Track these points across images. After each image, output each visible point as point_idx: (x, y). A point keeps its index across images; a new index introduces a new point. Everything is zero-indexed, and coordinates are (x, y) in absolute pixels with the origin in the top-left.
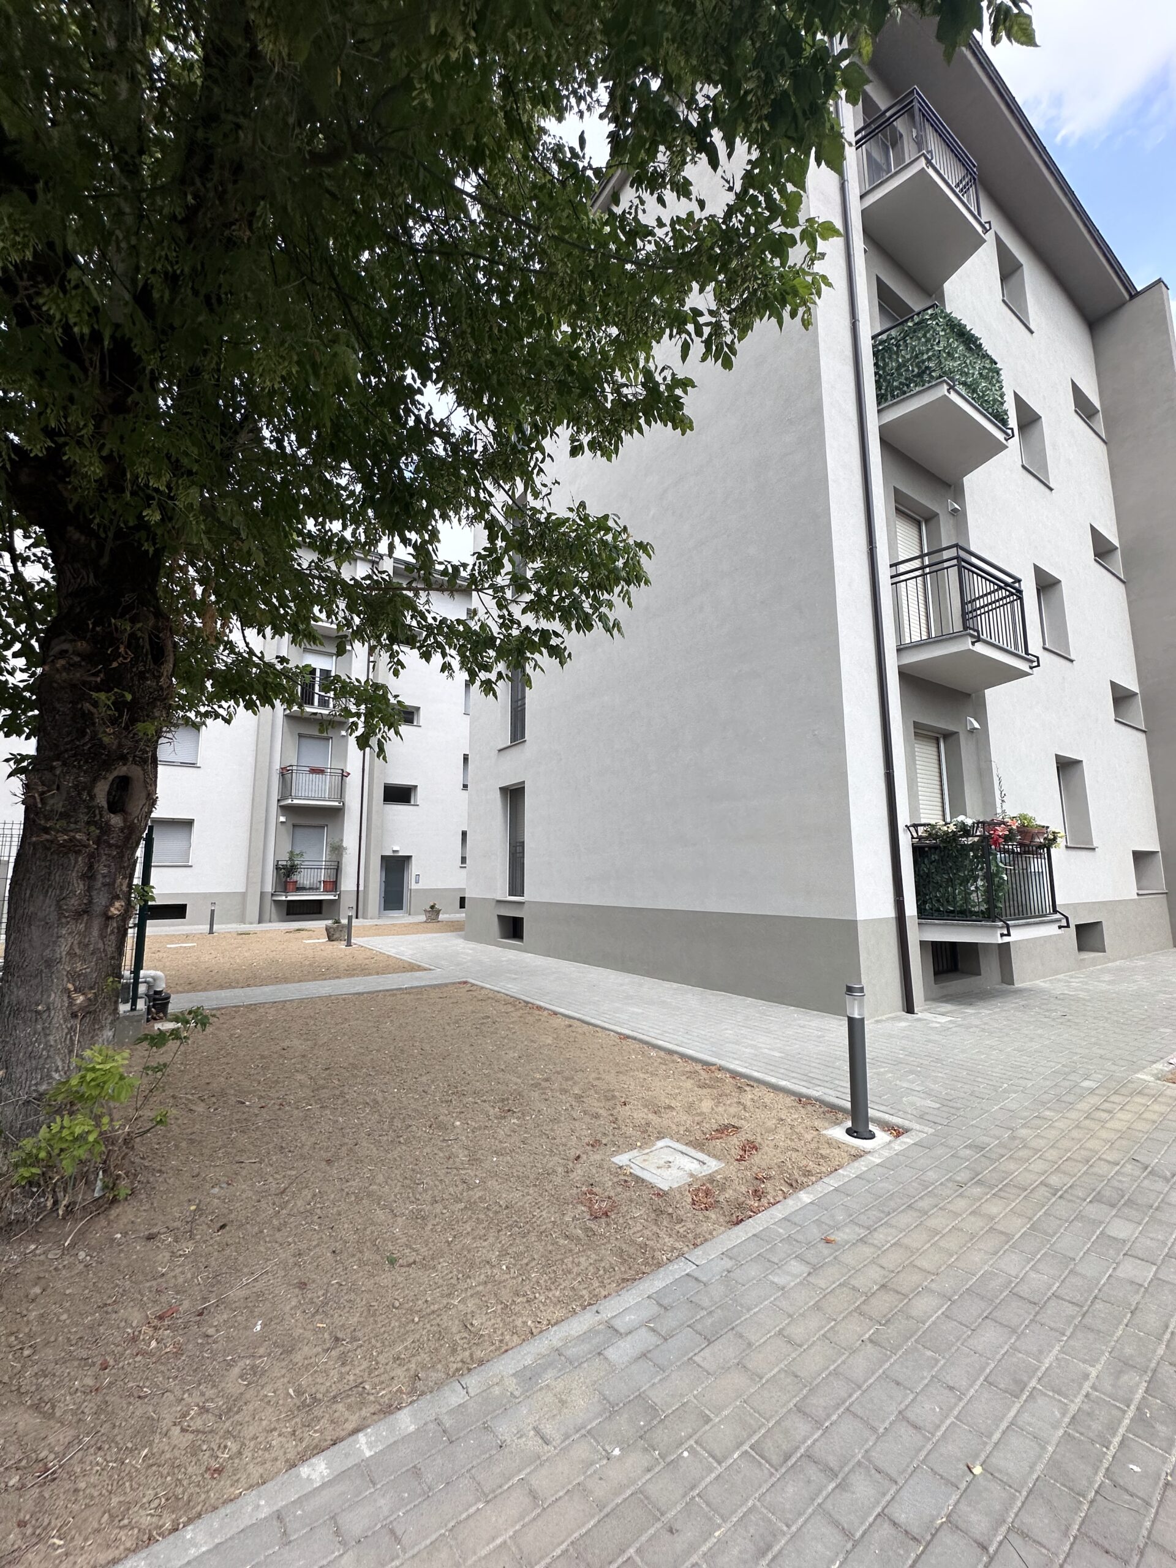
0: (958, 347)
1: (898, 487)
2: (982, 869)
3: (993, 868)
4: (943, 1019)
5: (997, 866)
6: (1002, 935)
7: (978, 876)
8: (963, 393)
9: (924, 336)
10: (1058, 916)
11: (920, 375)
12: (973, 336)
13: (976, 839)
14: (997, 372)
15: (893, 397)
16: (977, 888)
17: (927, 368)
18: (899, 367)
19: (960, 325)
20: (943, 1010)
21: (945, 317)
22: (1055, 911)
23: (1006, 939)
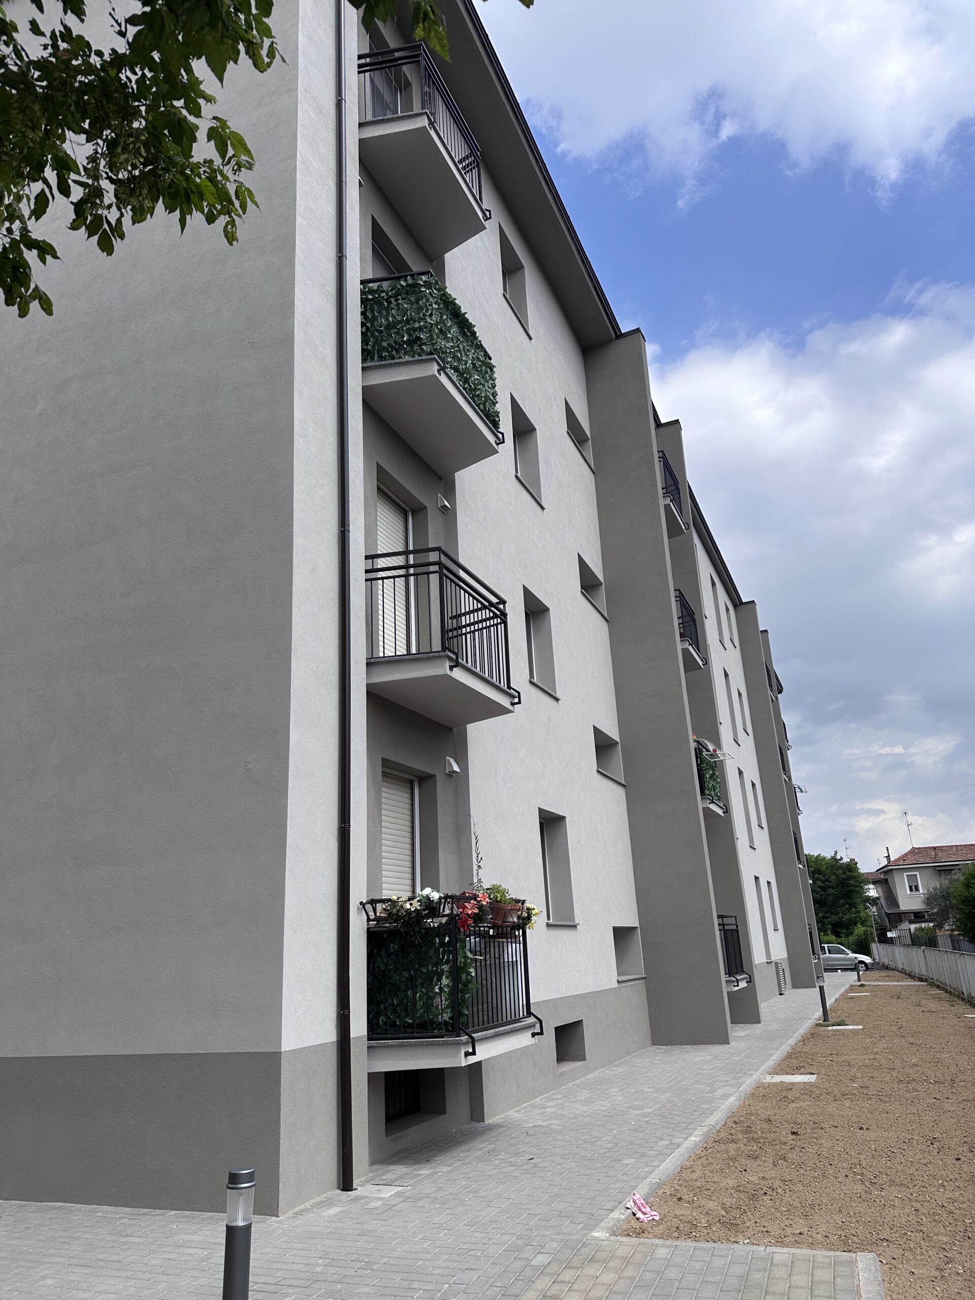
0: (451, 327)
1: (380, 463)
2: (447, 962)
3: (460, 959)
4: (388, 1192)
5: (466, 957)
6: (467, 1054)
7: (442, 972)
8: (455, 378)
9: (417, 302)
10: (532, 1020)
11: (410, 343)
12: (467, 320)
13: (444, 920)
14: (492, 368)
15: (381, 358)
16: (440, 989)
17: (419, 338)
18: (389, 326)
19: (455, 304)
20: (390, 1176)
21: (439, 290)
22: (530, 1014)
23: (472, 1060)
